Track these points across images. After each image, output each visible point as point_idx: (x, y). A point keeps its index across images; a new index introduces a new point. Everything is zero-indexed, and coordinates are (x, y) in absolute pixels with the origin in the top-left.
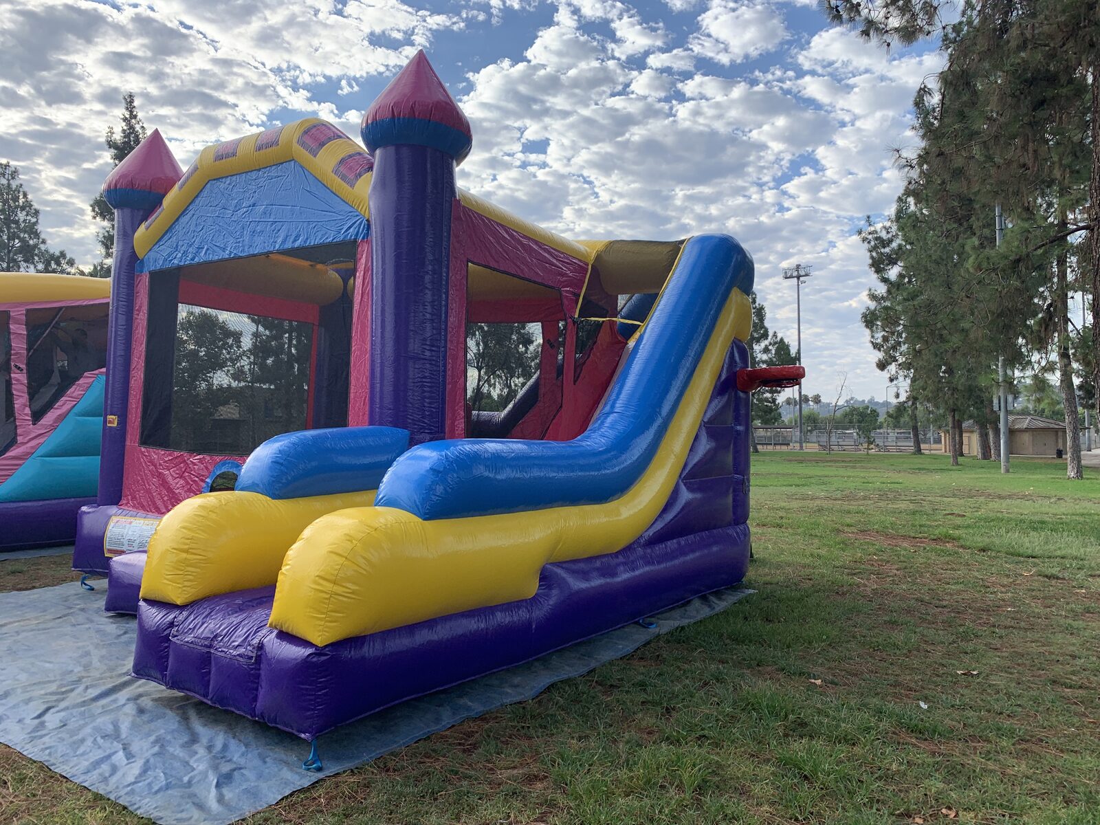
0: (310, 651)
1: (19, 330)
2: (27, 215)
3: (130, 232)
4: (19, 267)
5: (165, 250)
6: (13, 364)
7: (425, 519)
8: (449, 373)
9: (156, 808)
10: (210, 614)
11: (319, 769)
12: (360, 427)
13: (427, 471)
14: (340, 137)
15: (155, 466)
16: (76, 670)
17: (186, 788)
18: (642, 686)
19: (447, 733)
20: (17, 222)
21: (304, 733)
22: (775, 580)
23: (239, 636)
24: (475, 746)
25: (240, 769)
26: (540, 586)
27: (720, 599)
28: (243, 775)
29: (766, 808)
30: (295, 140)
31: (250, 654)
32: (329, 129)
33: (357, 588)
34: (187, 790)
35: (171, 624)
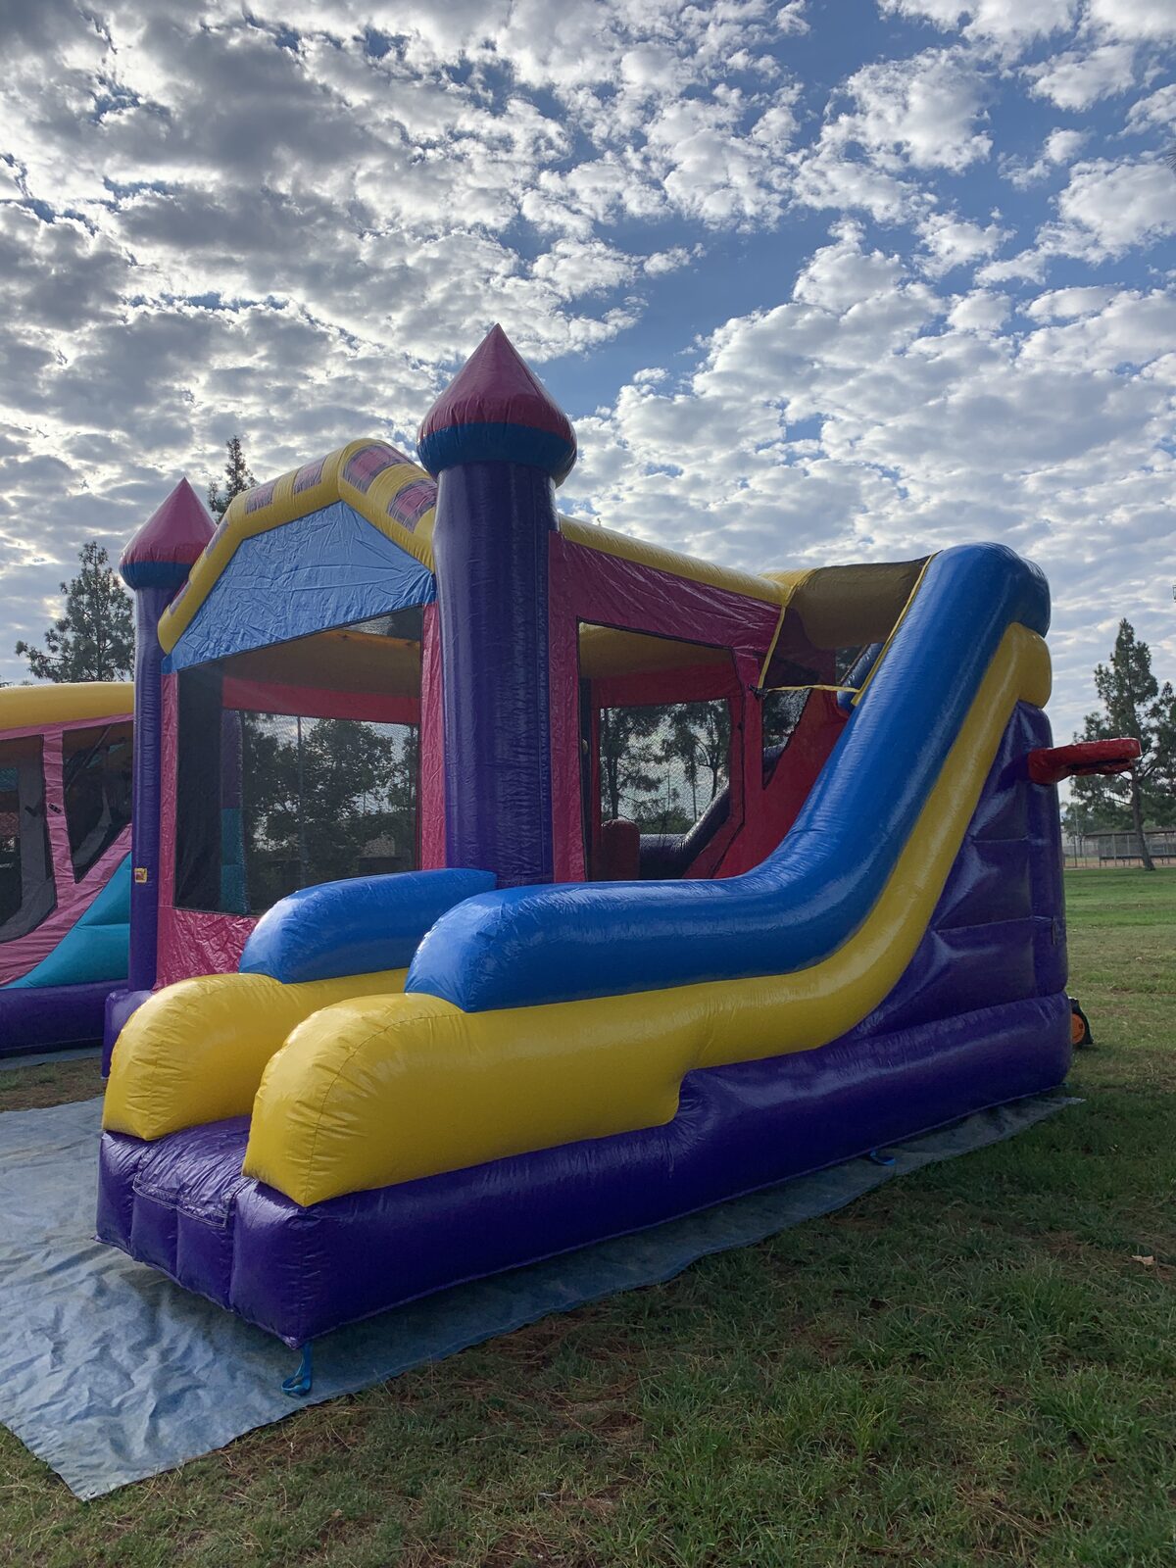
0: (291, 1213)
1: (53, 758)
2: (119, 607)
3: (154, 621)
4: (113, 676)
5: (194, 639)
6: (48, 804)
7: (468, 1011)
8: (555, 785)
9: (60, 1446)
10: (180, 1154)
11: (304, 1393)
12: (435, 871)
13: (473, 937)
14: (398, 462)
15: (192, 935)
16: (48, 1227)
17: (113, 1415)
18: (844, 1264)
19: (513, 1337)
20: (107, 618)
21: (289, 1336)
22: (1121, 1080)
23: (210, 1188)
24: (547, 1361)
25: (198, 1387)
26: (681, 1105)
27: (1018, 1114)
28: (198, 1398)
29: (992, 1491)
30: (340, 473)
31: (220, 1215)
32: (383, 451)
33: (356, 1119)
34: (112, 1418)
35: (135, 1168)
